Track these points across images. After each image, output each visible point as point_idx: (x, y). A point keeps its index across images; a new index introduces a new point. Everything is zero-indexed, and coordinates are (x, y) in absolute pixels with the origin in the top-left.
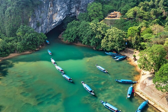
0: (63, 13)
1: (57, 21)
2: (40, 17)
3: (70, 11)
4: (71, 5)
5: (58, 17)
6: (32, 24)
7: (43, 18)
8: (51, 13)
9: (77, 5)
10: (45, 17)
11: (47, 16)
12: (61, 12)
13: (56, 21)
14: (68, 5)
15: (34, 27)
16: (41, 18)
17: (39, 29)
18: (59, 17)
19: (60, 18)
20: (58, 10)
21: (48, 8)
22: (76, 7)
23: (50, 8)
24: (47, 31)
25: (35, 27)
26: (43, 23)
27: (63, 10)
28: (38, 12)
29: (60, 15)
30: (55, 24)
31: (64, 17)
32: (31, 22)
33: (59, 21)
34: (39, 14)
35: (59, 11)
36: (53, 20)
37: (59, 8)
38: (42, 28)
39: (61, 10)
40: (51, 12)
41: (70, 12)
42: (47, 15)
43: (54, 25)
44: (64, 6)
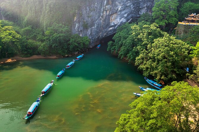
0: (127, 14)
1: (116, 25)
2: (88, 17)
3: (138, 12)
4: (140, 4)
5: (118, 19)
6: (77, 24)
7: (93, 18)
8: (108, 13)
9: (149, 4)
10: (96, 18)
11: (99, 17)
12: (123, 12)
13: (114, 23)
14: (135, 3)
15: (79, 28)
16: (90, 18)
17: (88, 32)
18: (120, 19)
19: (121, 21)
20: (118, 9)
21: (101, 6)
22: (147, 7)
23: (107, 6)
24: (99, 36)
25: (81, 28)
26: (93, 25)
27: (126, 11)
28: (86, 9)
29: (122, 17)
30: (113, 28)
31: (129, 20)
32: (76, 21)
33: (119, 24)
34: (86, 12)
35: (121, 11)
36: (110, 23)
37: (121, 6)
38: (91, 31)
39: (124, 10)
40: (108, 11)
41: (139, 14)
42: (100, 15)
43: (111, 29)
44: (128, 5)
